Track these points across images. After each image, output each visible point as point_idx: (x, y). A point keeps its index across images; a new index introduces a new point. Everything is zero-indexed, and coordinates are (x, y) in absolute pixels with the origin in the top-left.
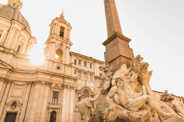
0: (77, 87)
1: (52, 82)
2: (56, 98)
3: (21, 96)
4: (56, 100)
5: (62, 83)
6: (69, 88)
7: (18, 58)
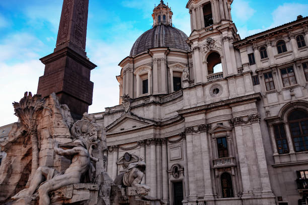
0: (268, 112)
1: (210, 121)
2: (225, 149)
3: (180, 158)
6: (246, 123)
7: (163, 103)
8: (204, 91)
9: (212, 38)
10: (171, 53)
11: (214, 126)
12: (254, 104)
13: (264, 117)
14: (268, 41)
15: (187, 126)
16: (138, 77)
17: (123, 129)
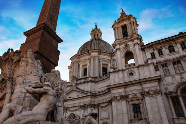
0: (166, 88)
1: (128, 93)
2: (139, 112)
4: (139, 114)
5: (141, 91)
6: (152, 95)
7: (97, 82)
8: (123, 74)
9: (128, 43)
10: (102, 53)
11: (131, 96)
12: (157, 83)
13: (164, 91)
14: (163, 45)
15: (113, 96)
16: (81, 66)
17: (71, 97)
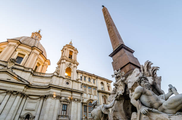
0: (83, 100)
2: (65, 110)
3: (34, 109)
4: (65, 112)
6: (76, 101)
8: (63, 81)
10: (42, 55)
12: (80, 95)
14: (87, 76)
16: (17, 53)
